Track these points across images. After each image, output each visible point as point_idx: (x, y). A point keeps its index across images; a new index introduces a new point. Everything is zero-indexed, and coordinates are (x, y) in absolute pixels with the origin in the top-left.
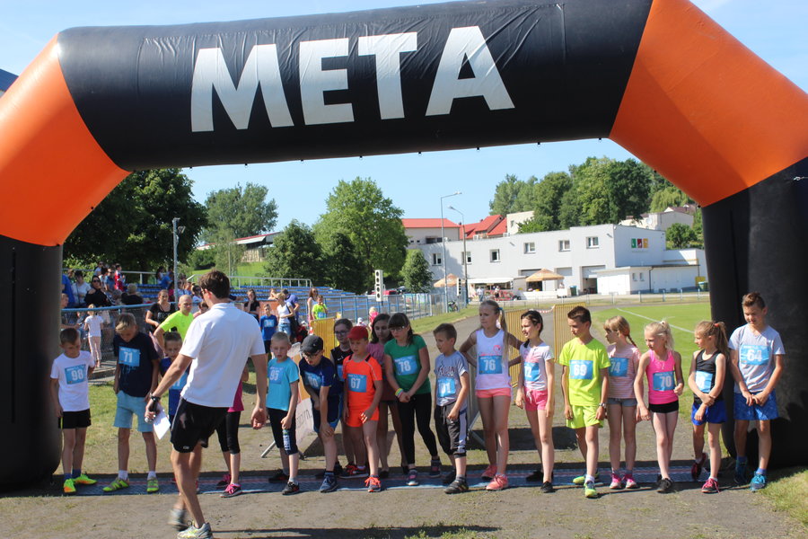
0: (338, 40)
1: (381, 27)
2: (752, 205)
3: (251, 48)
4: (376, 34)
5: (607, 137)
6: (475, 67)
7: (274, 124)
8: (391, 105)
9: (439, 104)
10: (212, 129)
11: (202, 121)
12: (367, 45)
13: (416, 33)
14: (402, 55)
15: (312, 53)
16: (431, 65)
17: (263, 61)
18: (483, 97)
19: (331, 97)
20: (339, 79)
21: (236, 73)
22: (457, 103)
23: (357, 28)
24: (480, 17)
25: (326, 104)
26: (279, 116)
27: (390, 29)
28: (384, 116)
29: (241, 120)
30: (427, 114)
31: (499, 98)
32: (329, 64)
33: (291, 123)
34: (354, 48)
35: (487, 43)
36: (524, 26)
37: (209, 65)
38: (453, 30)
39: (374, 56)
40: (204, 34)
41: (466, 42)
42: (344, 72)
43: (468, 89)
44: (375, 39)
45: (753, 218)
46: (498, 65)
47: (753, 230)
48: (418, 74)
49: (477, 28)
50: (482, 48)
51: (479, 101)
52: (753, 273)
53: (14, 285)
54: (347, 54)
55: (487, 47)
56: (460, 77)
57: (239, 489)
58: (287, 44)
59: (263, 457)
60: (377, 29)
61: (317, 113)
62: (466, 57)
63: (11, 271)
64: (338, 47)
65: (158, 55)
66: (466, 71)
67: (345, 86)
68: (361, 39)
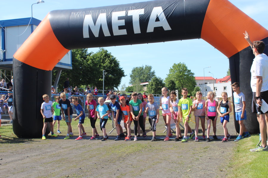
0: (123, 11)
1: (135, 8)
2: (240, 57)
3: (99, 14)
4: (133, 10)
5: (201, 38)
6: (160, 18)
7: (106, 35)
8: (137, 30)
9: (150, 29)
10: (89, 37)
11: (86, 35)
12: (131, 13)
13: (144, 9)
14: (140, 15)
15: (115, 15)
16: (148, 18)
17: (102, 18)
18: (162, 27)
19: (121, 28)
20: (122, 22)
21: (95, 22)
22: (156, 29)
23: (128, 8)
24: (162, 4)
25: (119, 29)
26: (107, 33)
27: (137, 8)
28: (135, 33)
29: (96, 35)
30: (147, 32)
31: (167, 27)
32: (120, 18)
33: (110, 35)
34: (127, 14)
35: (163, 11)
36: (174, 6)
37: (88, 20)
38: (154, 8)
39: (132, 16)
40: (87, 11)
41: (158, 11)
42: (124, 20)
43: (158, 24)
44: (132, 11)
45: (240, 61)
46: (166, 18)
47: (240, 64)
48: (144, 21)
49: (161, 7)
50: (162, 13)
51: (162, 28)
52: (241, 77)
53: (37, 81)
54: (125, 15)
55: (163, 12)
56: (155, 21)
57: (95, 138)
58: (109, 13)
59: (110, 133)
60: (133, 8)
61: (117, 32)
62: (157, 15)
63: (37, 77)
64: (122, 14)
65: (75, 17)
66: (157, 20)
67: (124, 25)
68: (129, 11)
